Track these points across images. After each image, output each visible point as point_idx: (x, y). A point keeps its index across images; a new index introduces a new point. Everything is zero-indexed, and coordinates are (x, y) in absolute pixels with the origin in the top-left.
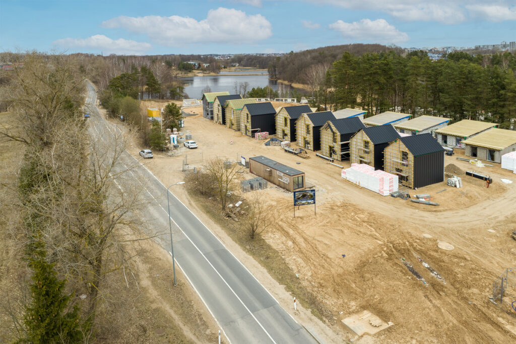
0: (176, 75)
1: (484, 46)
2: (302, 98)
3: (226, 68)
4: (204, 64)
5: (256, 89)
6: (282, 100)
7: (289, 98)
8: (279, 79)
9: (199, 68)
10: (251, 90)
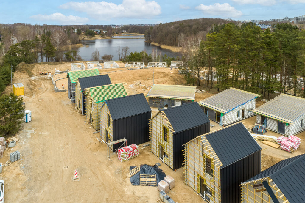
0: (83, 38)
1: (277, 19)
2: (172, 62)
3: (118, 33)
4: (104, 31)
5: (134, 53)
6: (155, 64)
7: (161, 61)
8: (152, 42)
9: (100, 33)
10: (130, 54)
